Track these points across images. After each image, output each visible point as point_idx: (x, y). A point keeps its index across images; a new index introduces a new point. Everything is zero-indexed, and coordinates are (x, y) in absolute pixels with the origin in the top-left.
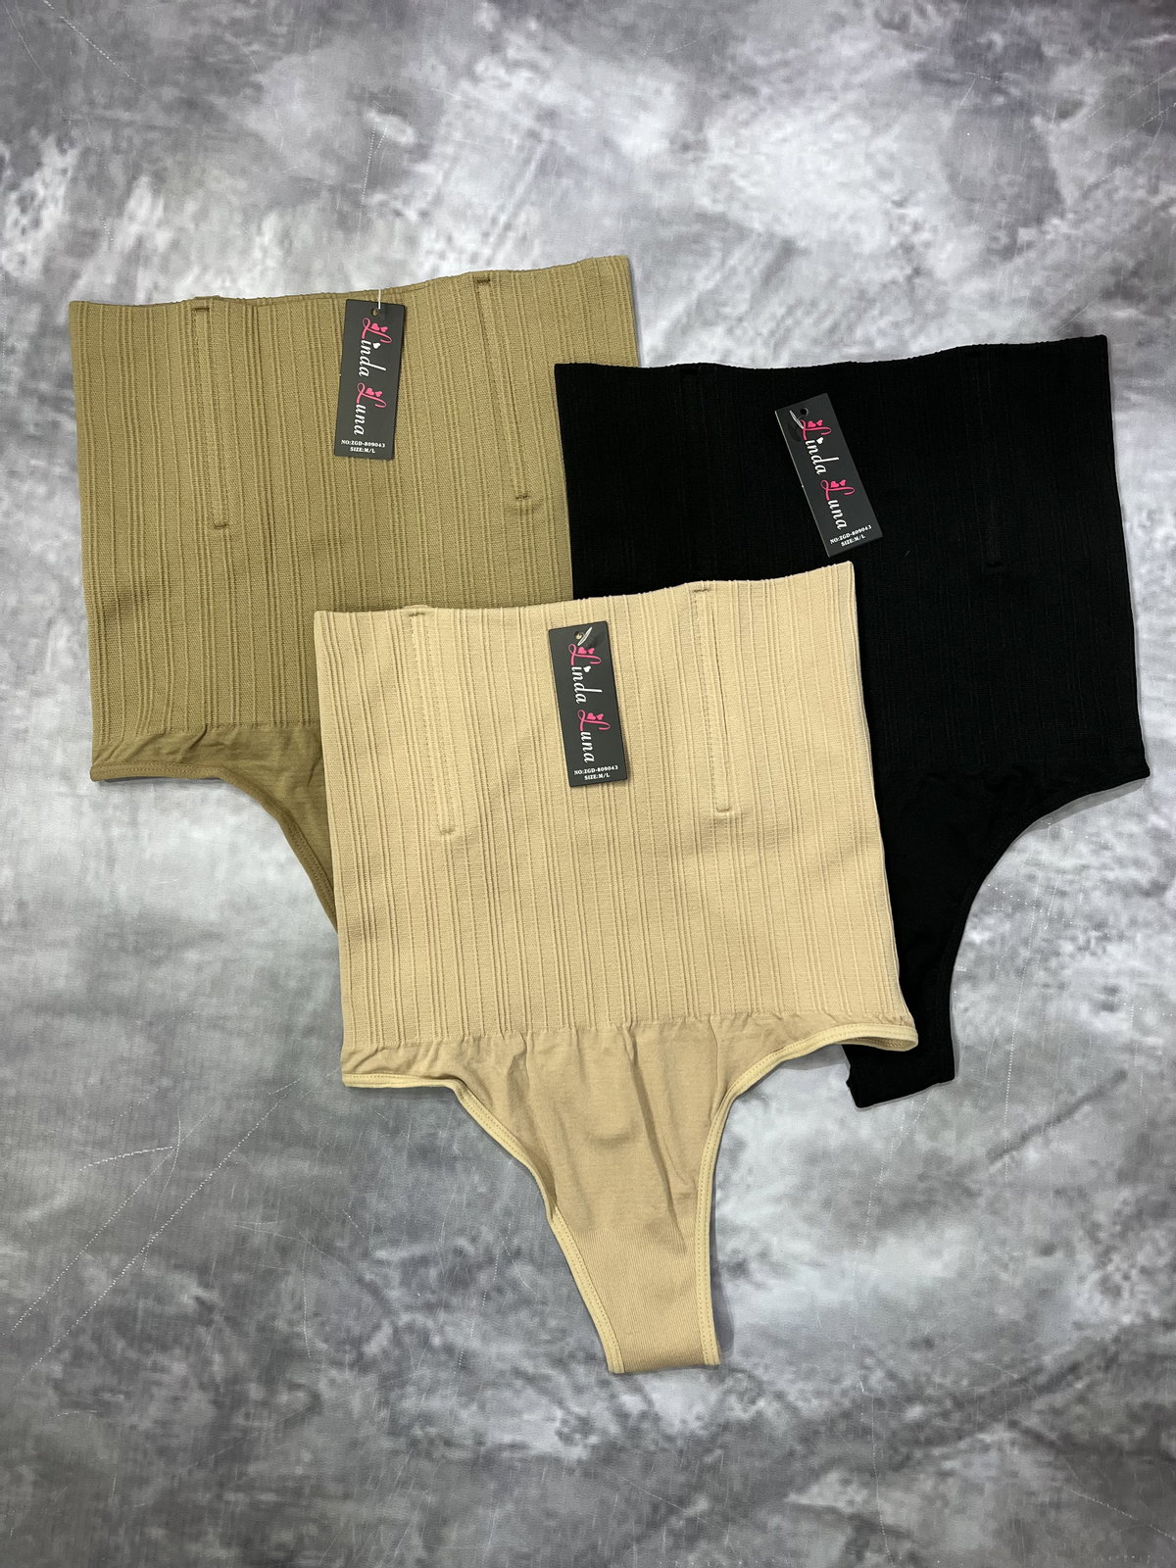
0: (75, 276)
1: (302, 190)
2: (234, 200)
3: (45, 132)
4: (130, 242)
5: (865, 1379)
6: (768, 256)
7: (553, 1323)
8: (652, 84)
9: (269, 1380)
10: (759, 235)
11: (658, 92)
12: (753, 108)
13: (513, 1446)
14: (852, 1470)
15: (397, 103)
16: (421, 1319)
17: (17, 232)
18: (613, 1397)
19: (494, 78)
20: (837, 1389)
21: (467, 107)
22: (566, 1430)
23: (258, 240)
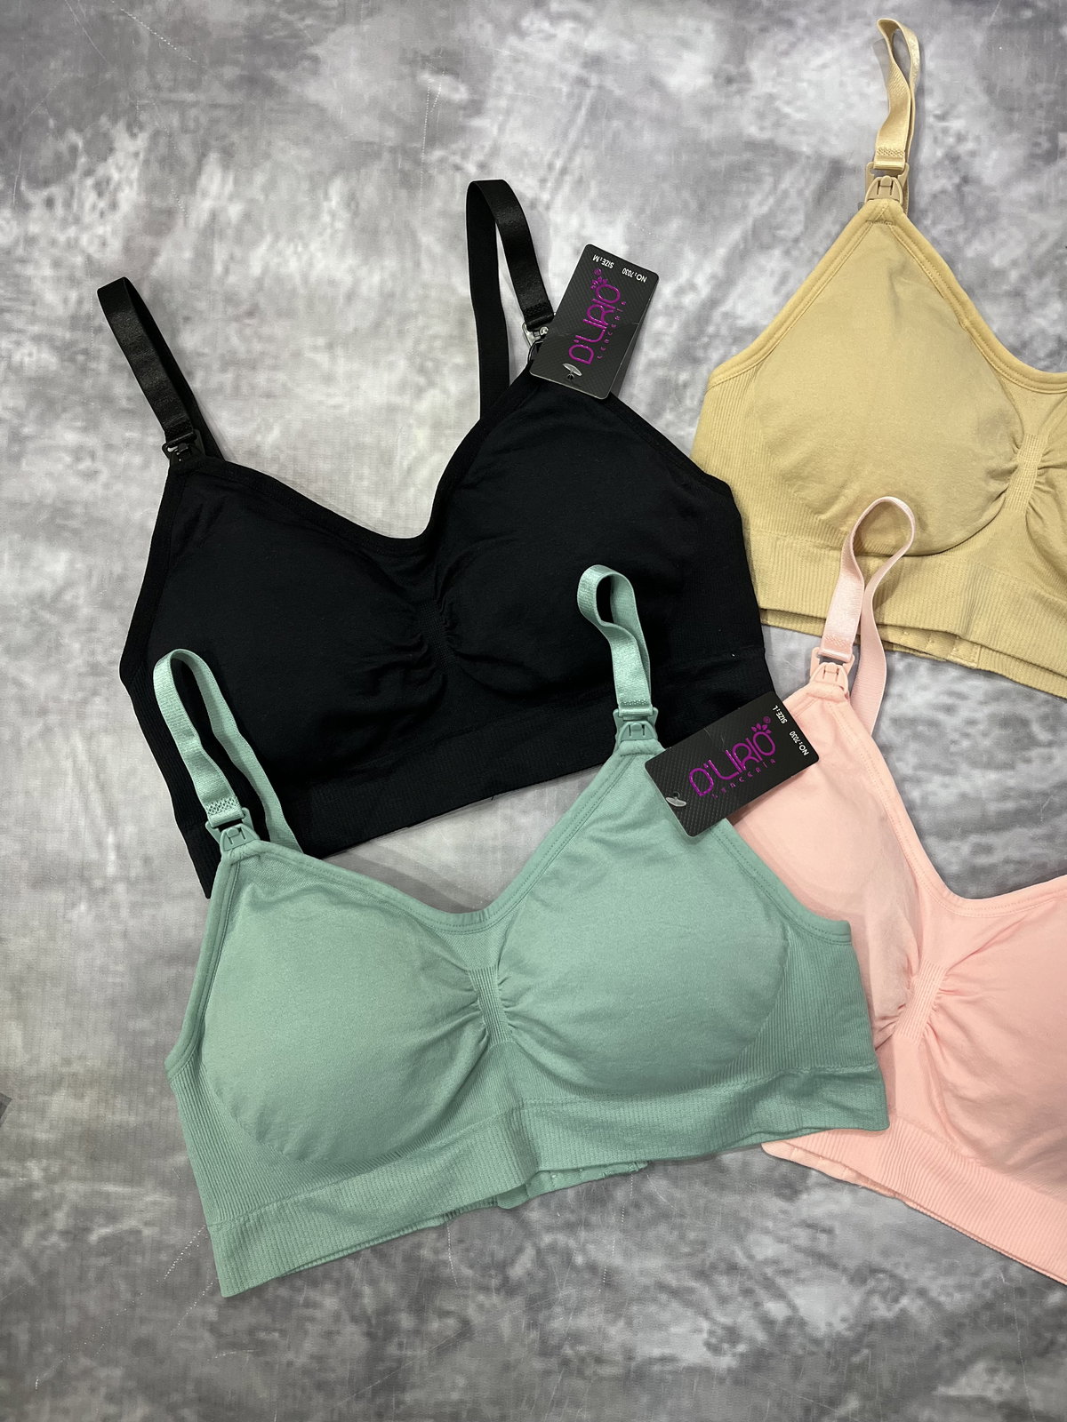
0: (154, 253)
1: (365, 153)
2: (300, 168)
3: (114, 119)
4: (205, 216)
5: (1005, 1270)
6: (818, 177)
7: (692, 1235)
8: (692, 24)
9: (419, 1308)
10: (808, 157)
11: (699, 31)
12: (791, 38)
13: (663, 1360)
14: (998, 1359)
15: (451, 63)
16: (561, 1239)
17: (96, 215)
18: (757, 1305)
19: (540, 31)
20: (978, 1281)
21: (516, 60)
22: (713, 1341)
23: (325, 204)
